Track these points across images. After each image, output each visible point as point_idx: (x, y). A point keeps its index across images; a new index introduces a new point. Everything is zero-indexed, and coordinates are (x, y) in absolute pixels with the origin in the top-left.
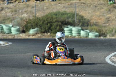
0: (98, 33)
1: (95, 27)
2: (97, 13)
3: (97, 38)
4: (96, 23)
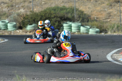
1: (95, 23)
2: (97, 8)
3: (98, 34)
4: (97, 18)
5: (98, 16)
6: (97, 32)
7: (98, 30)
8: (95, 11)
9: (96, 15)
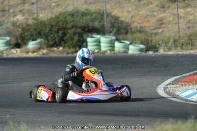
0: (145, 45)
1: (139, 35)
2: (141, 12)
3: (143, 54)
4: (141, 28)
5: (142, 24)
6: (141, 50)
7: (142, 46)
8: (138, 17)
9: (139, 23)
